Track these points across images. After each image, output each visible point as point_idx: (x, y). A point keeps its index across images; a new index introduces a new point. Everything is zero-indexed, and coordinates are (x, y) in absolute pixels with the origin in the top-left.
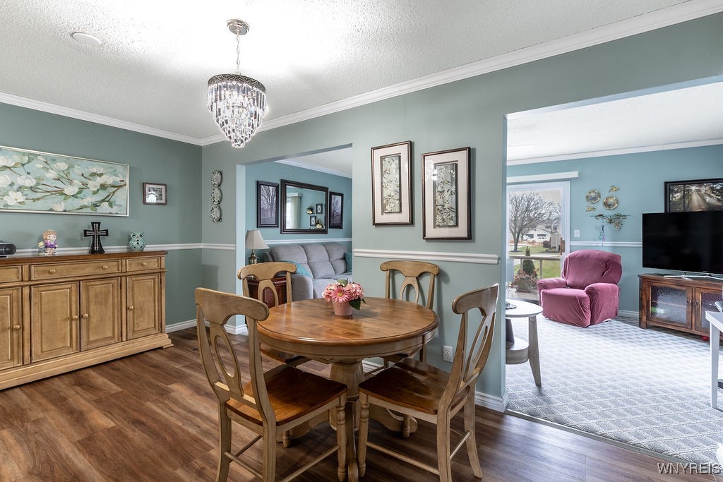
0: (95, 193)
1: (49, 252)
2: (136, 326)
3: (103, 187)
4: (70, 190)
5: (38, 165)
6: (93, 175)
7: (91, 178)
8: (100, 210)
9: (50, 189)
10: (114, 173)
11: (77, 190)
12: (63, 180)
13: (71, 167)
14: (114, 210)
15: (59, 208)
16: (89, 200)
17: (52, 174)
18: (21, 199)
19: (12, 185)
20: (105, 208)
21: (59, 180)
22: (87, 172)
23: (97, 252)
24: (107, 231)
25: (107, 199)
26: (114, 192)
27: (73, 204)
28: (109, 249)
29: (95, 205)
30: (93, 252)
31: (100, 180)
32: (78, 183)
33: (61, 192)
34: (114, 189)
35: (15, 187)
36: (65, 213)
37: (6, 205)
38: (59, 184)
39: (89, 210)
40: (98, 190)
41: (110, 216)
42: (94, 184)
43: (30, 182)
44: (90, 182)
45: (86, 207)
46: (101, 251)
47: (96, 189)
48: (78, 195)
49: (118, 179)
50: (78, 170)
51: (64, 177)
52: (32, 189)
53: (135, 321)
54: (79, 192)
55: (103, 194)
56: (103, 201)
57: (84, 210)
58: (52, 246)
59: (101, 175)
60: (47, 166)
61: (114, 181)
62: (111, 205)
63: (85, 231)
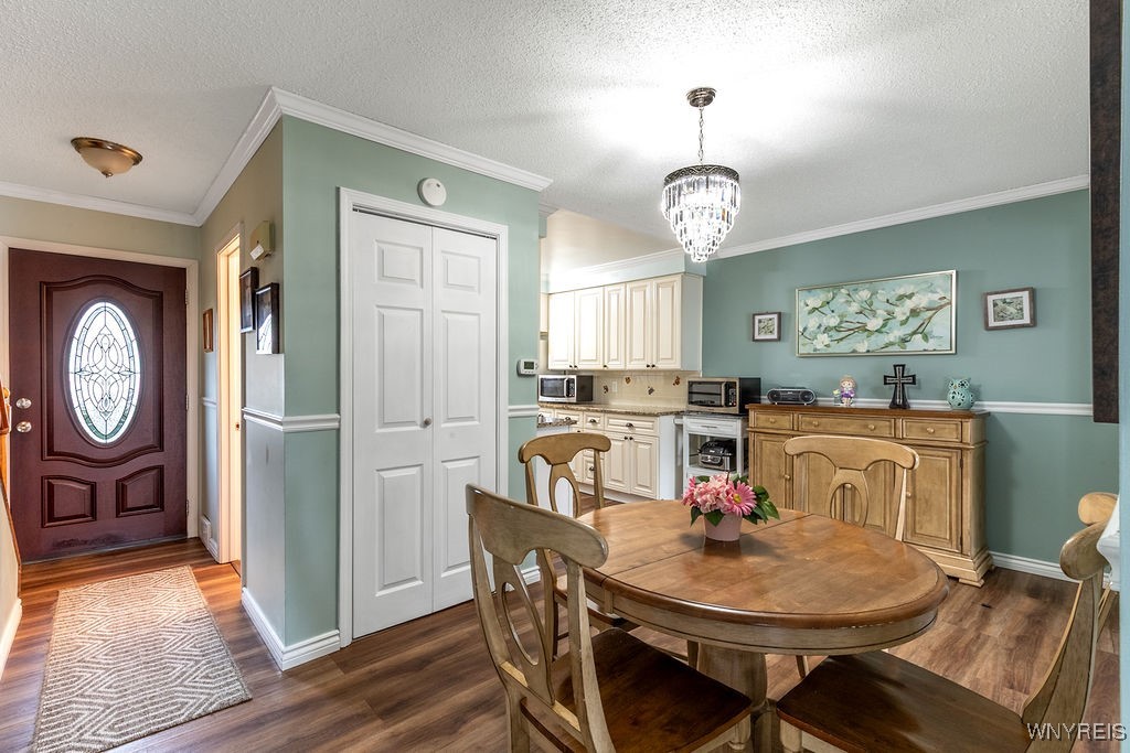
0: (903, 323)
1: (845, 403)
2: (918, 526)
3: (914, 312)
4: (873, 324)
5: (841, 299)
6: (901, 298)
7: (898, 303)
8: (910, 347)
9: (853, 326)
10: (931, 289)
11: (881, 322)
12: (866, 312)
13: (874, 293)
14: (931, 345)
15: (862, 348)
16: (896, 333)
17: (855, 307)
18: (827, 341)
19: (820, 326)
20: (918, 343)
21: (861, 313)
22: (893, 296)
23: (900, 407)
24: (914, 376)
25: (920, 330)
26: (930, 318)
27: (877, 342)
28: (916, 404)
29: (904, 341)
30: (894, 405)
31: (909, 304)
32: (881, 313)
33: (863, 329)
34: (930, 313)
35: (822, 329)
36: (869, 354)
37: (816, 349)
38: (862, 318)
39: (896, 348)
40: (907, 319)
41: (925, 354)
42: (901, 312)
43: (834, 322)
44: (897, 309)
45: (892, 344)
46: (905, 406)
47: (904, 318)
48: (883, 330)
49: (936, 297)
50: (882, 296)
51: (868, 309)
52: (837, 329)
53: (917, 518)
54: (884, 326)
55: (914, 323)
56: (915, 333)
57: (890, 349)
58: (847, 396)
59: (910, 296)
60: (850, 299)
61: (931, 302)
62: (926, 338)
63: (885, 377)
